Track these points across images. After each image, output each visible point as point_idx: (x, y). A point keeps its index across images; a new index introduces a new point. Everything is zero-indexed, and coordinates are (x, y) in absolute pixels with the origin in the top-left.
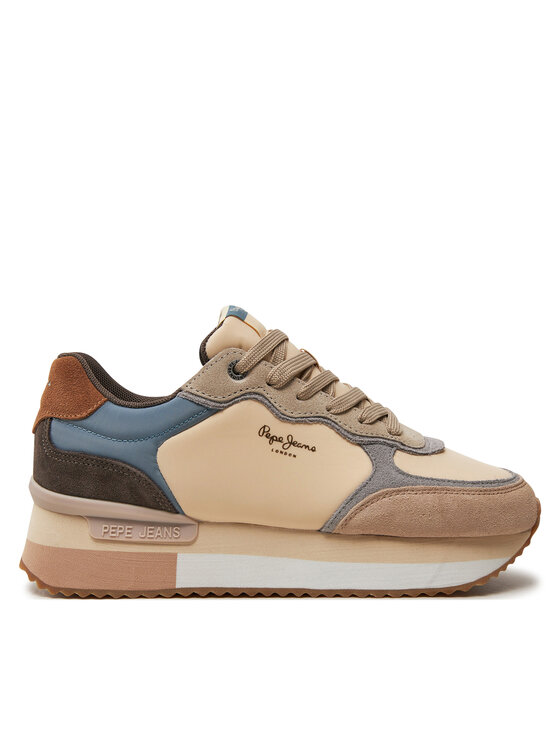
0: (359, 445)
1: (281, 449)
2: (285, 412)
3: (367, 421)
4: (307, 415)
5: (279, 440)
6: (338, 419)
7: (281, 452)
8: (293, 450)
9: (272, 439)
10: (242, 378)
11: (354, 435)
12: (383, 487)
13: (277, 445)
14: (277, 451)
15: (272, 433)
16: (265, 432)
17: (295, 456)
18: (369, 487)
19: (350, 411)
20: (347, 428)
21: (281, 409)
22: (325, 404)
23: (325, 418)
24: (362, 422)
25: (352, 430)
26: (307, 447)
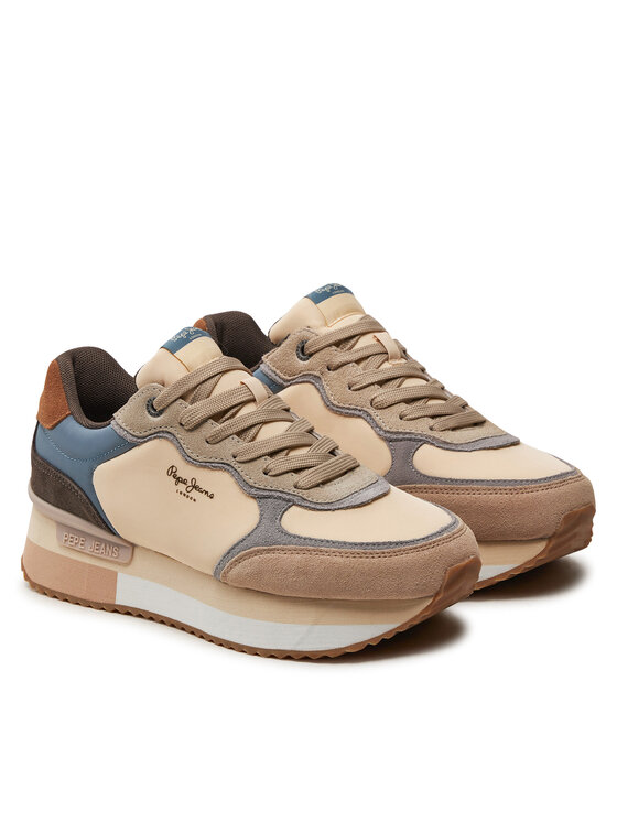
0: (254, 498)
1: (184, 491)
2: (191, 455)
3: (270, 473)
4: (212, 460)
5: (184, 482)
6: (241, 467)
7: (185, 495)
8: (194, 494)
9: (179, 480)
10: (158, 415)
11: (252, 487)
12: (257, 545)
13: (182, 487)
14: (181, 493)
15: (179, 474)
16: (172, 472)
17: (195, 501)
18: (245, 543)
19: (258, 461)
20: (246, 478)
21: (188, 451)
22: (233, 450)
23: (229, 465)
24: (266, 474)
25: (251, 482)
26: (206, 493)
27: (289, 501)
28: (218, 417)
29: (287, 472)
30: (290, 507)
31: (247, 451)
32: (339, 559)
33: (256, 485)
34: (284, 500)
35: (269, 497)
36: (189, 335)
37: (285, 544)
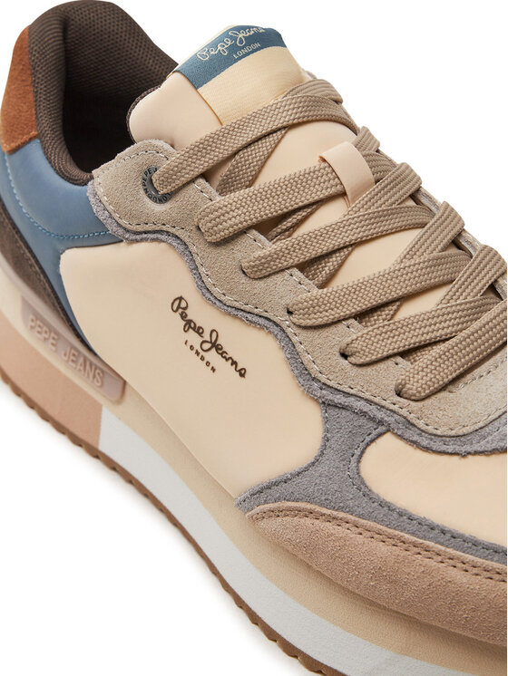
0: (317, 402)
1: (197, 347)
2: (212, 289)
3: (352, 359)
4: (248, 308)
5: (199, 331)
6: (298, 337)
7: (197, 353)
9: (189, 325)
10: (161, 202)
11: (314, 379)
12: (310, 498)
13: (194, 339)
14: (192, 348)
15: (191, 315)
16: (179, 305)
17: (213, 369)
18: (289, 487)
19: (333, 329)
20: (307, 358)
21: (209, 281)
22: (289, 300)
23: (277, 325)
24: (344, 356)
25: (314, 369)
26: (234, 363)
27: (381, 423)
28: (267, 226)
29: (388, 357)
30: (380, 435)
31: (313, 307)
32: (457, 575)
33: (323, 378)
34: (372, 419)
35: (344, 408)
36: (233, 49)
37: (360, 516)
